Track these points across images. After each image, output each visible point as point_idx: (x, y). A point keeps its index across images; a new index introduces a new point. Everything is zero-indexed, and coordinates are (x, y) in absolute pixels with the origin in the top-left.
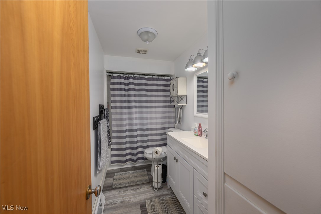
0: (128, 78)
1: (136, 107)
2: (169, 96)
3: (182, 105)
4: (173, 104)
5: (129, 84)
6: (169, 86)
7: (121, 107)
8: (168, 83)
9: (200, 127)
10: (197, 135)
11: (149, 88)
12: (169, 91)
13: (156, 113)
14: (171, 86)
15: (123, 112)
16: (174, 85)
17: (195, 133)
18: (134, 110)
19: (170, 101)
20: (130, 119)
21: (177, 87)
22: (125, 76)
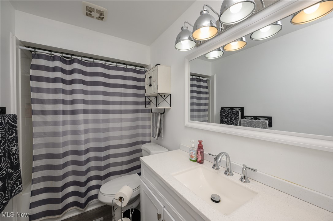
0: (71, 62)
1: (85, 112)
2: (143, 96)
3: (164, 109)
4: (148, 107)
5: (72, 72)
6: (143, 80)
7: (56, 113)
8: (141, 76)
9: (200, 147)
10: (196, 161)
11: (112, 81)
12: (143, 88)
13: (121, 120)
14: (147, 80)
15: (59, 122)
16: (151, 77)
17: (191, 156)
18: (81, 117)
19: (146, 103)
20: (75, 132)
21: (156, 81)
22: (64, 57)
